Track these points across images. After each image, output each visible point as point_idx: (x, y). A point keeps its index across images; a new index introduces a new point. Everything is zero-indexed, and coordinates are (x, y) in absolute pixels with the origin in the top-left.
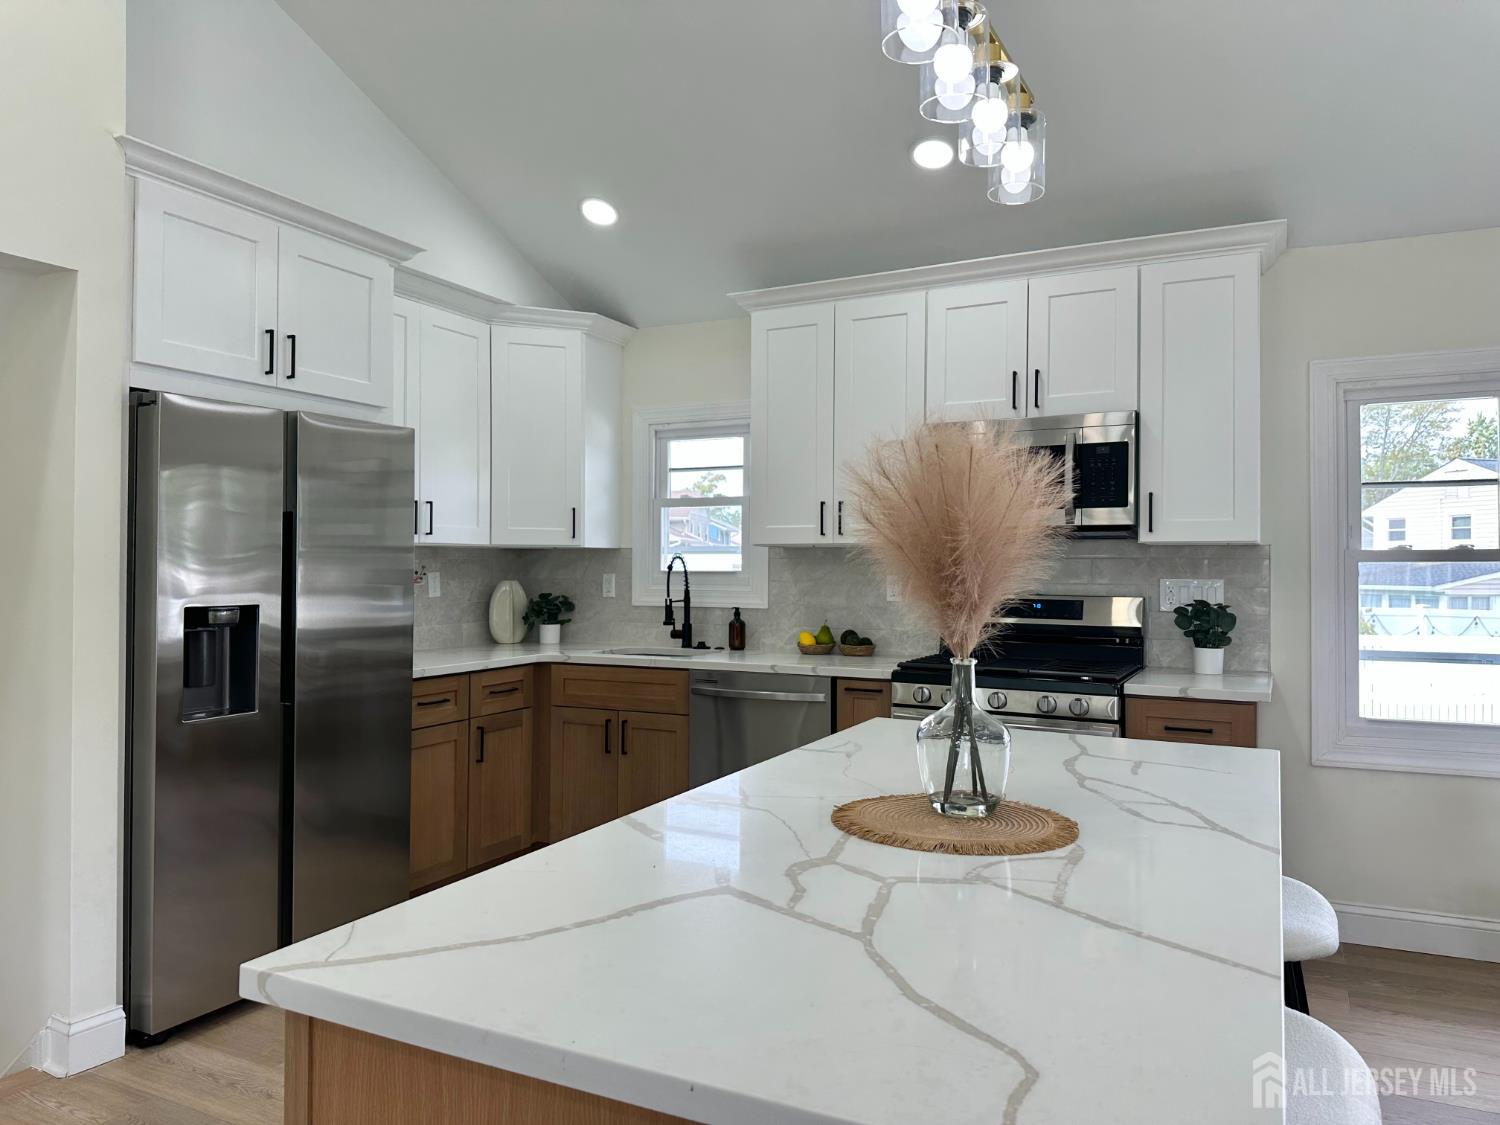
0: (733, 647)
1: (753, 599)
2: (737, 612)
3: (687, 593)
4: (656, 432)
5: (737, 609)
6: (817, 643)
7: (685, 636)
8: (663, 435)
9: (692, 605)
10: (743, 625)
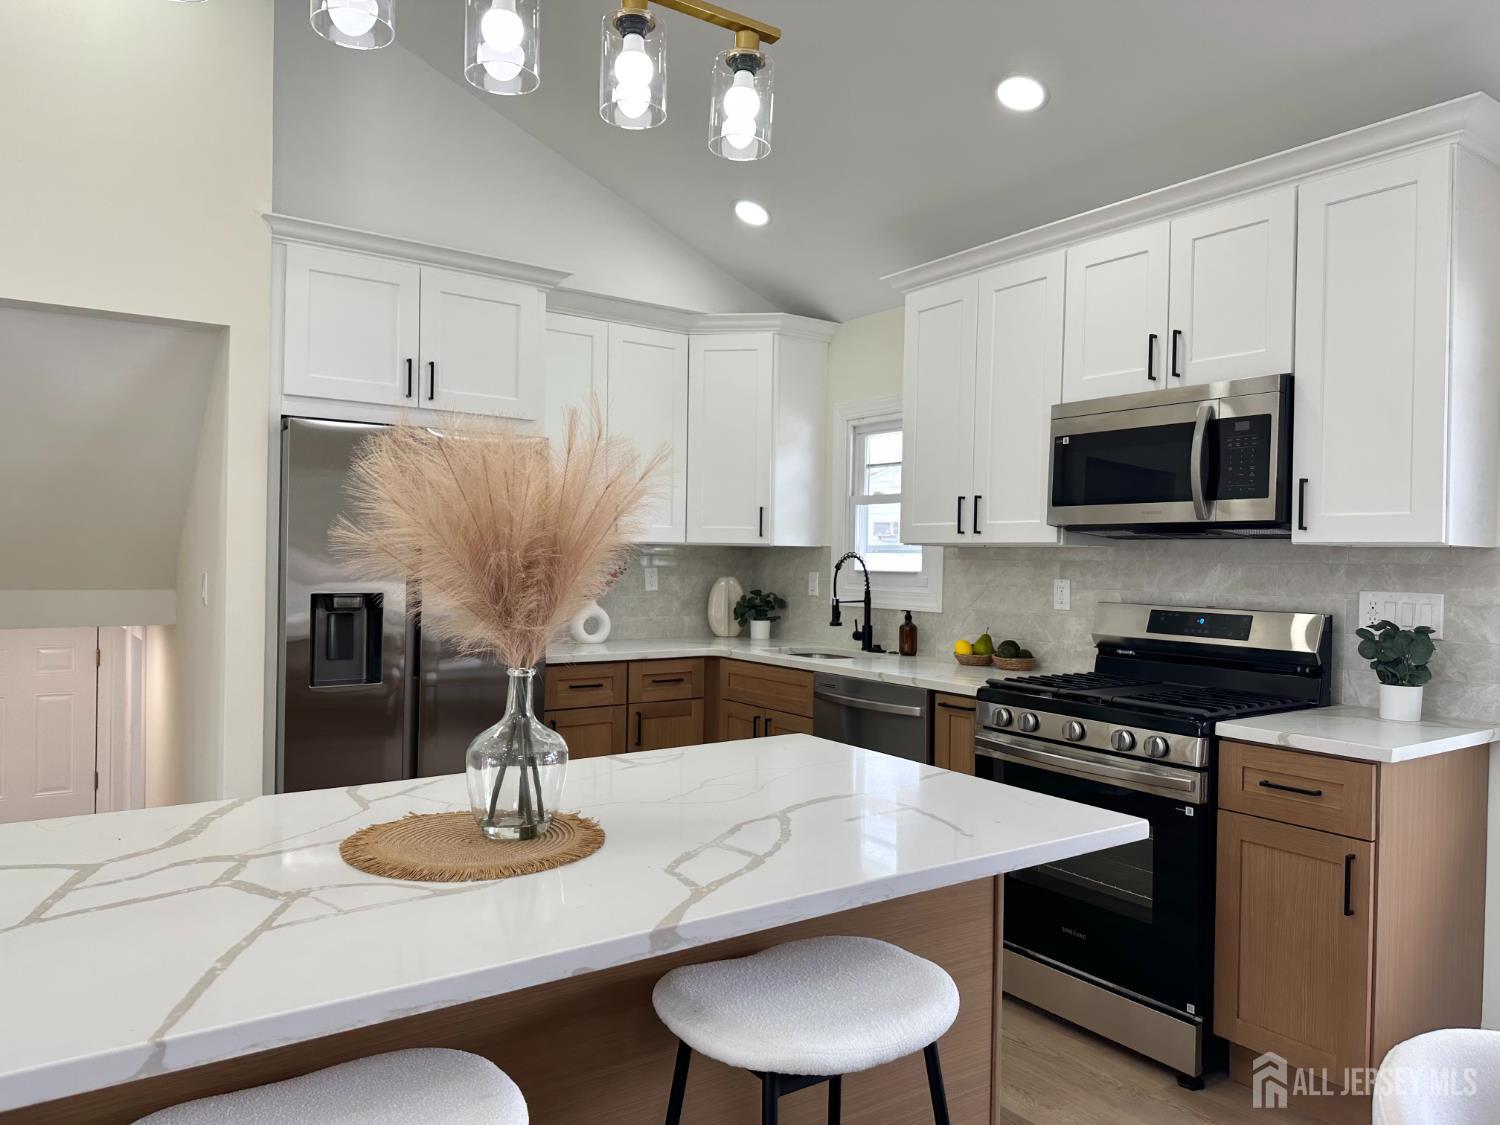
0: (904, 653)
1: (926, 602)
2: (908, 616)
3: (868, 593)
4: (855, 428)
5: (908, 612)
6: (974, 654)
7: (866, 638)
8: (860, 431)
9: (872, 606)
10: (913, 629)
